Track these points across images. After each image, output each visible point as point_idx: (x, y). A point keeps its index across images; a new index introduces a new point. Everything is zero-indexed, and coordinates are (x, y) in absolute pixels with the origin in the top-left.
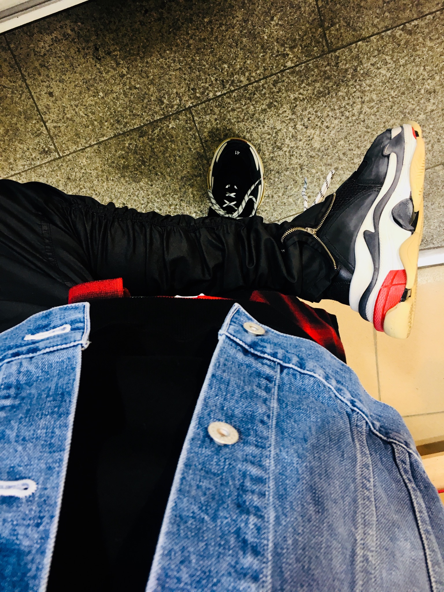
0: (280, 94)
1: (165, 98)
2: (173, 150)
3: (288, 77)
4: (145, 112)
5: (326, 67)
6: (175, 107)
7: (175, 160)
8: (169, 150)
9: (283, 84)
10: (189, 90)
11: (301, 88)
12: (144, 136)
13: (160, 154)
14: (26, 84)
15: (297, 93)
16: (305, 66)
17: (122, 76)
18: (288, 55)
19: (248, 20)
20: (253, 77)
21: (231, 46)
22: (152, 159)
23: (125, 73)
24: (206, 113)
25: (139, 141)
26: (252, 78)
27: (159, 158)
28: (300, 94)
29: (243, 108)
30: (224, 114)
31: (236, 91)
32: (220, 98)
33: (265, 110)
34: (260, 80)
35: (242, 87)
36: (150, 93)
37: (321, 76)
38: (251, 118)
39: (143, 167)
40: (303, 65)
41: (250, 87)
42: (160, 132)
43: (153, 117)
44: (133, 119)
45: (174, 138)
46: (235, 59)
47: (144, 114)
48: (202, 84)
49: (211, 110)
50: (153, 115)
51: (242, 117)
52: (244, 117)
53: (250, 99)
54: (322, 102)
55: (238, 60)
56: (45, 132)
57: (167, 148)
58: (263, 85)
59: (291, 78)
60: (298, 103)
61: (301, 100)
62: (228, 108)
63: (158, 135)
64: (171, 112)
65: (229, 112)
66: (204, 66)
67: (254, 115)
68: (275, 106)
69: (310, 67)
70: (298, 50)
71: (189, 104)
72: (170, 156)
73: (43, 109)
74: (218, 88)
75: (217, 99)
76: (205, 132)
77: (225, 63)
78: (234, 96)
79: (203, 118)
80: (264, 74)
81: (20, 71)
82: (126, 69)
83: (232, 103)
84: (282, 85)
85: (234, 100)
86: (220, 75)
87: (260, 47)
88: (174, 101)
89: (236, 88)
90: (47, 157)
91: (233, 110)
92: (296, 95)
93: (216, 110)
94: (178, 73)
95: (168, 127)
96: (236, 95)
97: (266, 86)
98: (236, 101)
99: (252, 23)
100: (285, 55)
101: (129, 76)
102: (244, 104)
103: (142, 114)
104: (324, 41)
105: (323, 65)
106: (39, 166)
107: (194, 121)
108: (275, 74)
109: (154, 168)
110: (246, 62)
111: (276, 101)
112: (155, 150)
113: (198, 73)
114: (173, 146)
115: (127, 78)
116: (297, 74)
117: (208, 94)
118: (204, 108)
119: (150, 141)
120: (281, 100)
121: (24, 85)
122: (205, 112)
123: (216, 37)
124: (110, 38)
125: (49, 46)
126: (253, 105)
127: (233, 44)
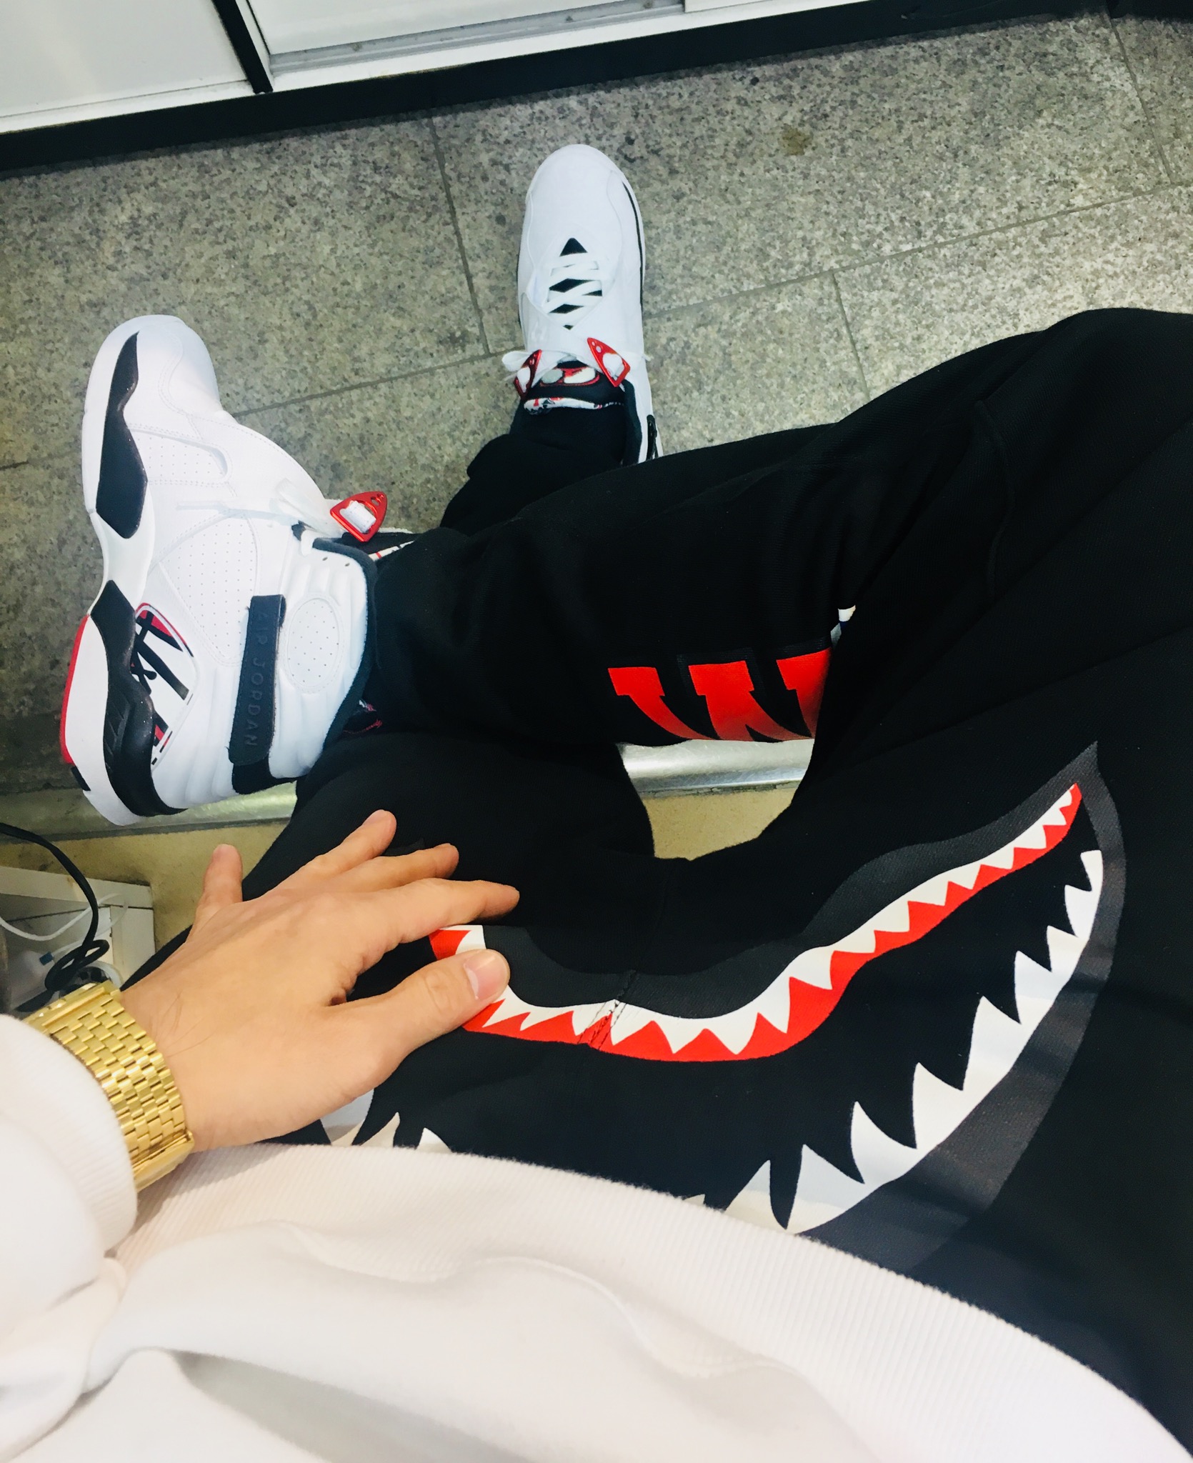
0: (1058, 259)
1: (775, 248)
2: (778, 361)
3: (1076, 227)
4: (721, 272)
5: (1167, 213)
6: (797, 267)
7: (782, 385)
8: (769, 360)
9: (1065, 239)
10: (834, 235)
11: (1110, 252)
12: (710, 323)
13: (744, 369)
14: (448, 196)
15: (1099, 260)
16: (1117, 209)
17: (678, 197)
18: (1076, 184)
19: (984, 113)
20: (993, 220)
21: (941, 158)
22: (722, 378)
23: (686, 189)
24: (871, 287)
25: (697, 335)
26: (989, 223)
27: (740, 376)
28: (1107, 262)
29: (965, 281)
30: (917, 293)
31: (950, 246)
32: (910, 257)
33: (1019, 290)
34: (1010, 226)
35: (965, 238)
36: (740, 235)
37: (1156, 231)
38: (983, 304)
39: (695, 394)
40: (1113, 204)
41: (984, 240)
42: (751, 318)
43: (738, 285)
44: (689, 285)
45: (786, 335)
46: (949, 182)
47: (717, 275)
48: (868, 227)
49: (884, 281)
50: (738, 280)
51: (960, 300)
52: (966, 301)
53: (983, 265)
54: (1162, 283)
55: (957, 185)
56: (467, 296)
57: (763, 356)
58: (1015, 238)
59: (1085, 230)
60: (1101, 281)
61: (1111, 277)
62: (927, 279)
63: (744, 325)
64: (784, 277)
65: (928, 288)
66: (877, 190)
67: (990, 298)
68: (1044, 283)
69: (1128, 211)
70: (1100, 175)
71: (832, 263)
72: (768, 376)
73: (473, 249)
74: (905, 236)
75: (900, 258)
76: (866, 327)
77: (927, 188)
78: (945, 256)
79: (863, 297)
80: (1018, 218)
81: (442, 167)
82: (691, 184)
83: (937, 269)
84: (1061, 241)
85: (943, 264)
86: (911, 211)
87: (1010, 163)
88: (795, 255)
89: (950, 239)
90: (456, 352)
91: (940, 284)
92: (1098, 264)
93: (899, 283)
94: (811, 199)
95: (773, 308)
96: (948, 254)
97: (1023, 240)
98: (947, 266)
99: (992, 119)
100: (1070, 185)
101: (694, 197)
102: (966, 272)
103: (713, 276)
104: (1161, 162)
105: (1160, 208)
106: (426, 371)
107: (839, 300)
108: (1047, 218)
109: (724, 398)
110: (975, 189)
111: (1048, 274)
112: (733, 358)
113: (859, 204)
114: (780, 351)
115: (690, 202)
116: (1098, 222)
117: (879, 247)
118: (868, 276)
119: (724, 337)
120: (1060, 272)
121: (442, 195)
122: (870, 284)
123: (909, 140)
124: (664, 123)
125: (522, 127)
126: (989, 277)
127: (947, 154)
